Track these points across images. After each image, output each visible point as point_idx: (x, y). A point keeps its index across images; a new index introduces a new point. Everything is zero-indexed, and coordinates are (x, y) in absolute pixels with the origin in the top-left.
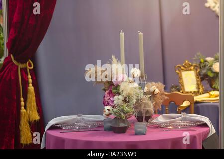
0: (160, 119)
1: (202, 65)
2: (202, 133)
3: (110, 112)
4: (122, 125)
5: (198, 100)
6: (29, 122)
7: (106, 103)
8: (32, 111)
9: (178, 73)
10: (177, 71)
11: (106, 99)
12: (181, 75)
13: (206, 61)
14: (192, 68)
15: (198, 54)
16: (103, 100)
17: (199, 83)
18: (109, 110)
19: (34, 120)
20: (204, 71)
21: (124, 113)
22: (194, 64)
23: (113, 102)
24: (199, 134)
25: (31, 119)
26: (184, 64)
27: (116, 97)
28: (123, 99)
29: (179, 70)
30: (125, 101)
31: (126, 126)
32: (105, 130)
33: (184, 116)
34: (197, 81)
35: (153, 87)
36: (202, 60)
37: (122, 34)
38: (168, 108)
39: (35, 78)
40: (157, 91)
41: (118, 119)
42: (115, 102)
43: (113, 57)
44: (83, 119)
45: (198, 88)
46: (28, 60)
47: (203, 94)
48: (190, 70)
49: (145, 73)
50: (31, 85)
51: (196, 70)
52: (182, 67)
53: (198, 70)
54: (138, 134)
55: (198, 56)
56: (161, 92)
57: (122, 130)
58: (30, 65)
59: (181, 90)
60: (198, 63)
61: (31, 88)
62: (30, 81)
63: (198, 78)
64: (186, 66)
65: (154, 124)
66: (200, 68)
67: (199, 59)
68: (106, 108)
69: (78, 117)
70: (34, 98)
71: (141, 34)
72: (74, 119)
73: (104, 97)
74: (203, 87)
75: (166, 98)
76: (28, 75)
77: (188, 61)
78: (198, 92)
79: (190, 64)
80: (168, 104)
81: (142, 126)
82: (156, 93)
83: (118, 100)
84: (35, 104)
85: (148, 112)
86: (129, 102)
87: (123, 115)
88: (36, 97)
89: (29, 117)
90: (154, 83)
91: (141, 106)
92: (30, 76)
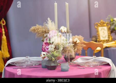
0: (79, 60)
1: (112, 23)
2: (106, 70)
3: (45, 56)
4: (53, 65)
5: (107, 46)
6: (3, 59)
7: (44, 50)
8: (5, 51)
9: (96, 28)
10: (96, 27)
11: (44, 47)
12: (98, 30)
13: (114, 20)
14: (105, 25)
15: (109, 16)
16: (42, 48)
17: (109, 34)
18: (44, 55)
19: (6, 57)
20: (112, 27)
21: (54, 57)
22: (107, 22)
23: (48, 49)
24: (103, 71)
25: (4, 57)
26: (100, 22)
27: (50, 46)
28: (55, 47)
29: (97, 26)
30: (55, 48)
31: (56, 65)
32: (43, 68)
33: (95, 59)
34: (108, 33)
35: (76, 39)
36: (112, 20)
37: (56, 4)
38: (87, 51)
39: (7, 31)
40: (78, 41)
41: (50, 60)
42: (49, 49)
43: (49, 19)
44: (29, 59)
45: (109, 38)
46: (2, 19)
47: (112, 41)
48: (104, 26)
49: (70, 30)
50: (4, 35)
51: (108, 26)
52: (99, 25)
53: (109, 26)
54: (63, 71)
55: (109, 17)
56: (81, 42)
57: (53, 68)
58: (3, 23)
59: (98, 39)
60: (109, 21)
61: (4, 37)
62: (4, 32)
63: (109, 31)
64: (101, 24)
65: (75, 63)
66: (110, 25)
67: (110, 19)
68: (43, 53)
69: (26, 59)
70: (6, 44)
71: (67, 4)
72: (23, 60)
73: (43, 45)
74: (112, 37)
75: (84, 46)
76: (2, 28)
77: (103, 21)
78: (109, 40)
79: (104, 22)
80: (87, 49)
81: (66, 66)
82: (77, 42)
83: (51, 47)
84: (7, 47)
85: (71, 56)
86: (58, 49)
87: (53, 58)
88: (7, 42)
89: (3, 56)
90: (77, 36)
91: (66, 52)
92: (3, 30)
